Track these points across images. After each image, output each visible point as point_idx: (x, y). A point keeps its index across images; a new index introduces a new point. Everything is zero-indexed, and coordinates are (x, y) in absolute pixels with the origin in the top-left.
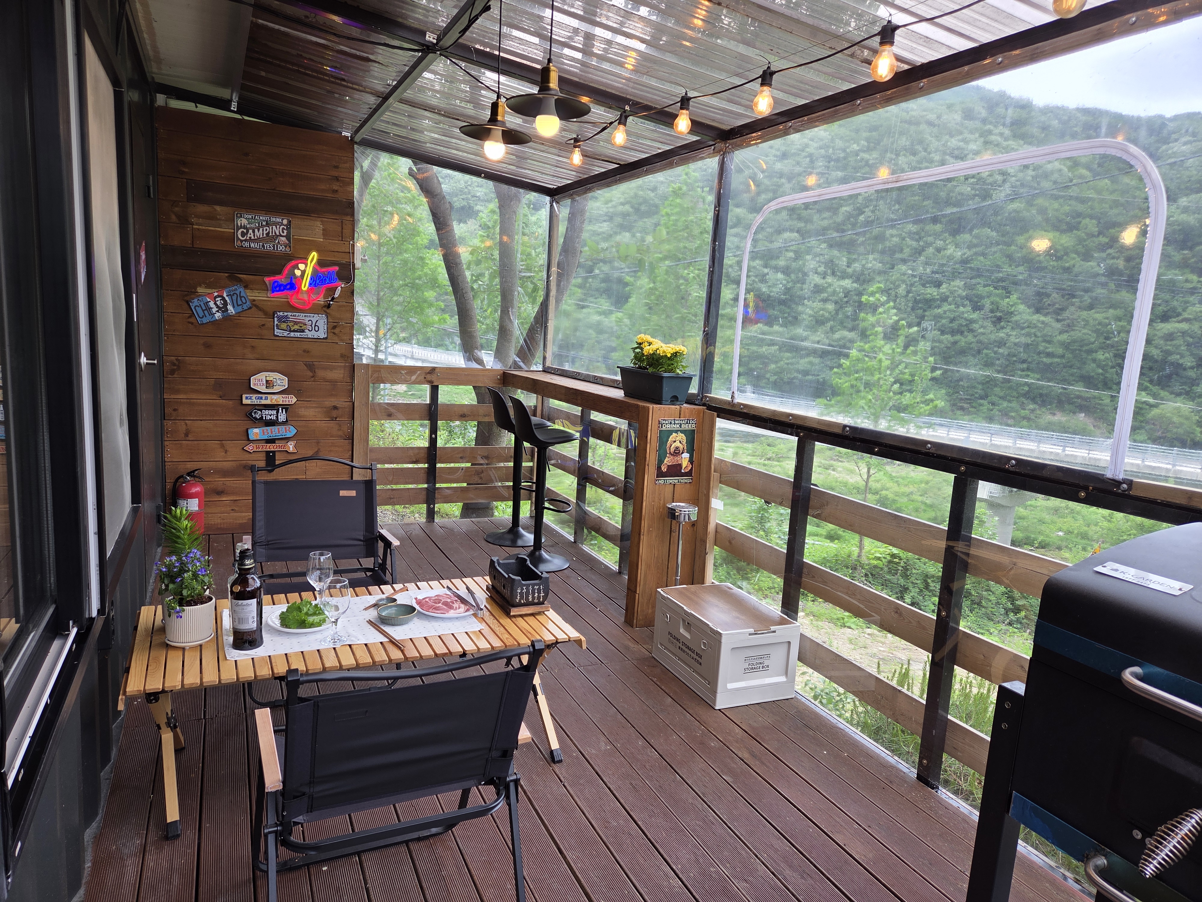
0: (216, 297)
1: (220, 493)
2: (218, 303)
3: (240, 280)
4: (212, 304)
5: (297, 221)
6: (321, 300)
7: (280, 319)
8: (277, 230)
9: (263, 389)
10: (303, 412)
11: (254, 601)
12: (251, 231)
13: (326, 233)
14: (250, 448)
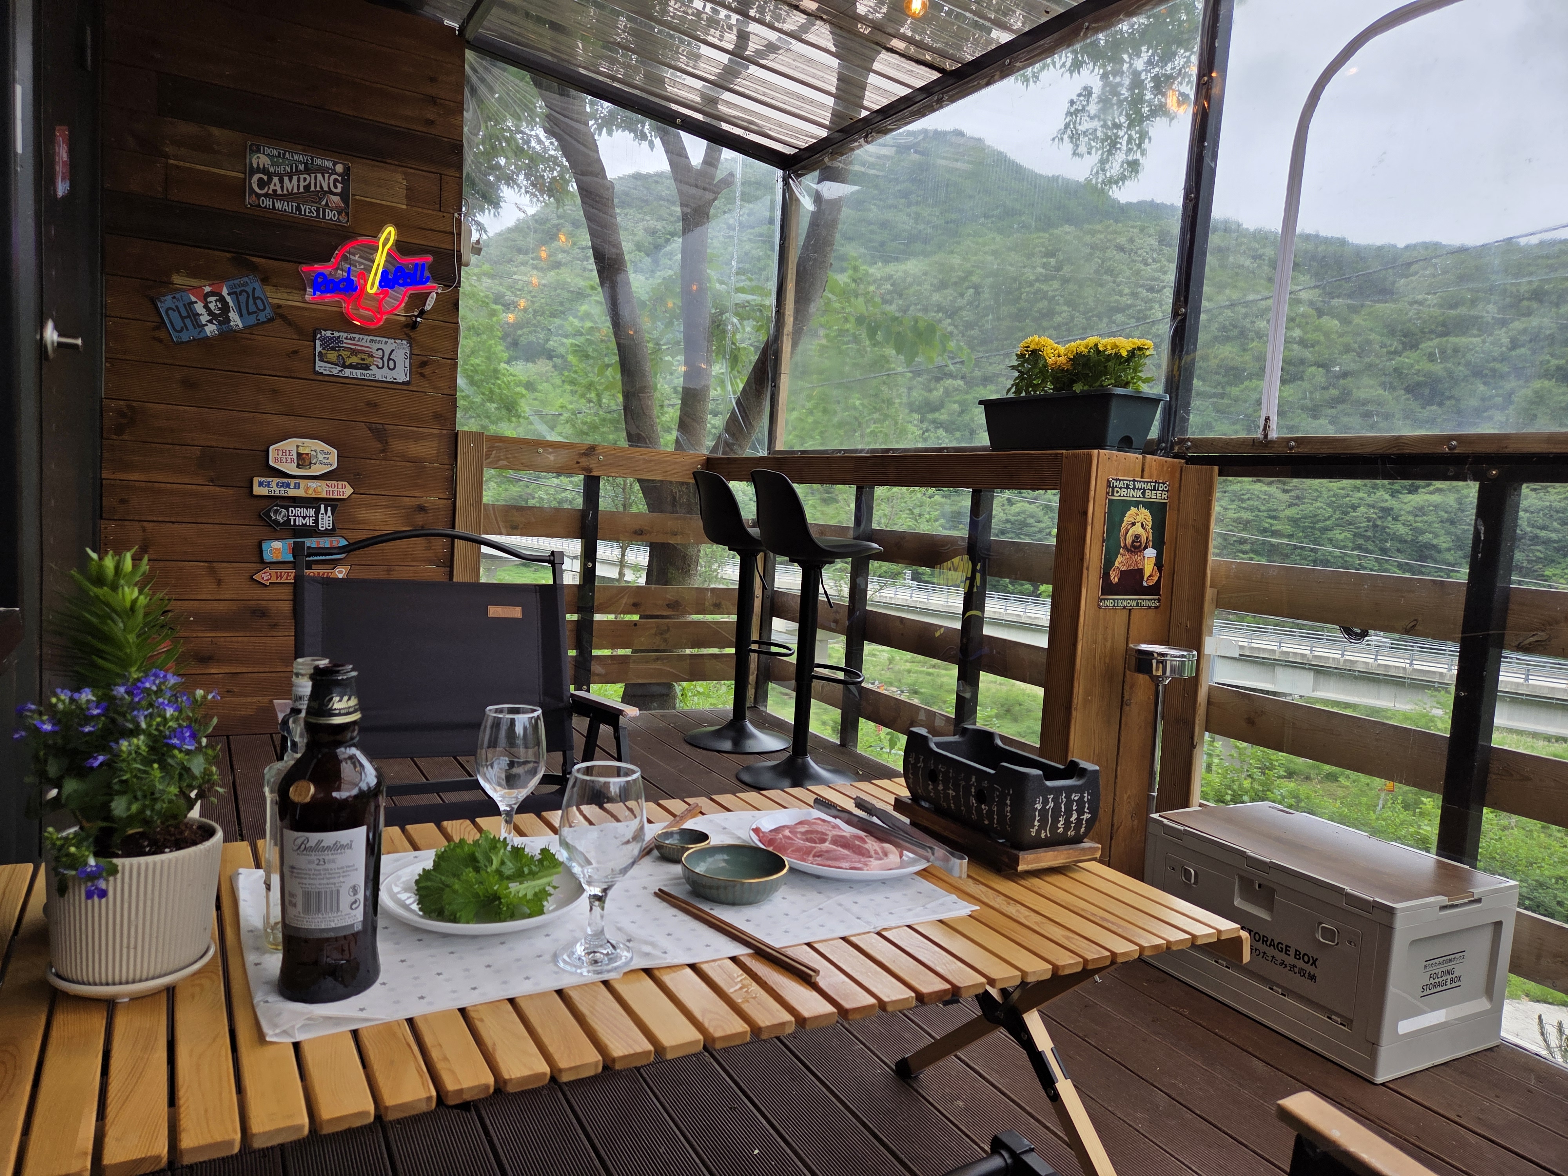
0: (207, 295)
1: (204, 659)
2: (212, 306)
3: (253, 268)
4: (199, 307)
5: (360, 169)
6: (401, 314)
7: (326, 342)
8: (324, 182)
9: (291, 469)
10: (363, 514)
11: (358, 835)
12: (276, 179)
13: (411, 196)
14: (264, 576)
